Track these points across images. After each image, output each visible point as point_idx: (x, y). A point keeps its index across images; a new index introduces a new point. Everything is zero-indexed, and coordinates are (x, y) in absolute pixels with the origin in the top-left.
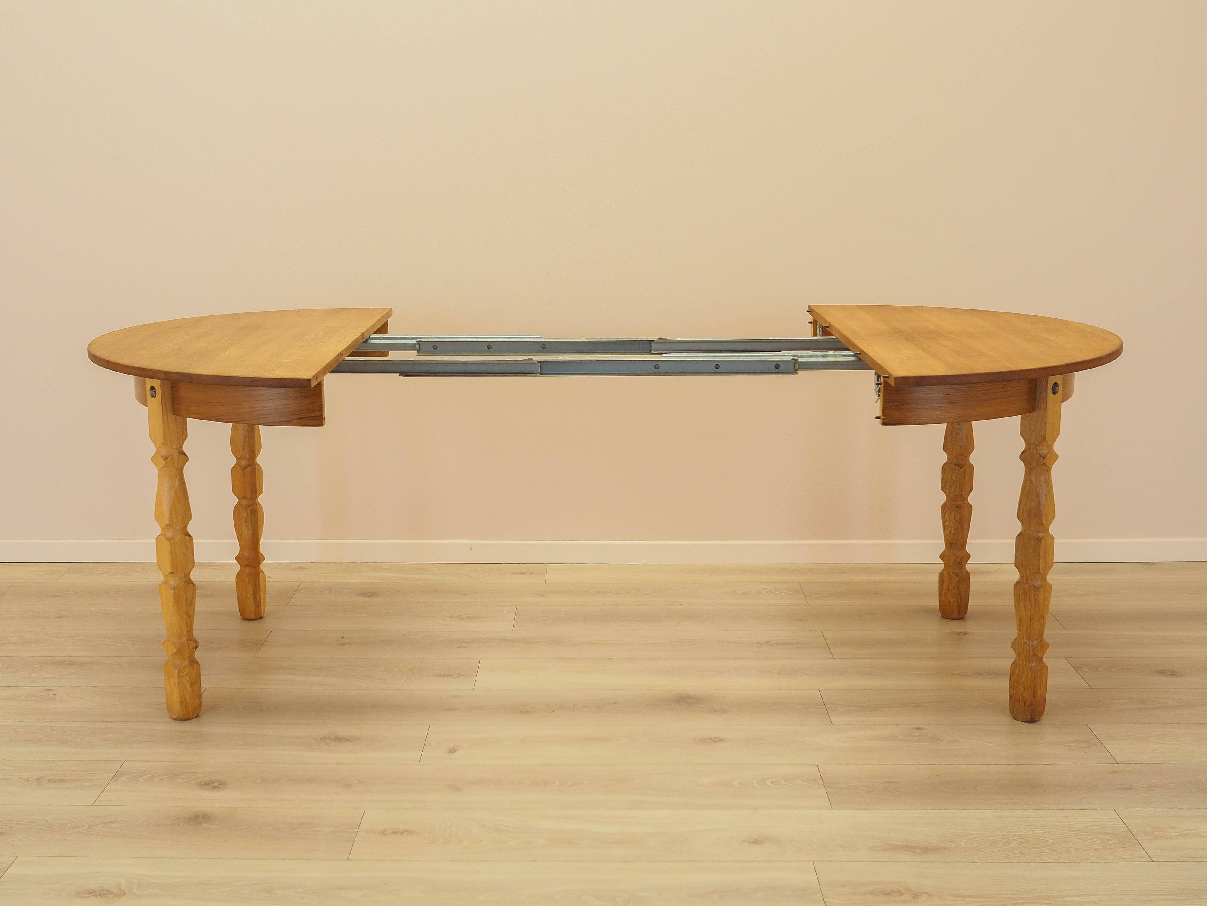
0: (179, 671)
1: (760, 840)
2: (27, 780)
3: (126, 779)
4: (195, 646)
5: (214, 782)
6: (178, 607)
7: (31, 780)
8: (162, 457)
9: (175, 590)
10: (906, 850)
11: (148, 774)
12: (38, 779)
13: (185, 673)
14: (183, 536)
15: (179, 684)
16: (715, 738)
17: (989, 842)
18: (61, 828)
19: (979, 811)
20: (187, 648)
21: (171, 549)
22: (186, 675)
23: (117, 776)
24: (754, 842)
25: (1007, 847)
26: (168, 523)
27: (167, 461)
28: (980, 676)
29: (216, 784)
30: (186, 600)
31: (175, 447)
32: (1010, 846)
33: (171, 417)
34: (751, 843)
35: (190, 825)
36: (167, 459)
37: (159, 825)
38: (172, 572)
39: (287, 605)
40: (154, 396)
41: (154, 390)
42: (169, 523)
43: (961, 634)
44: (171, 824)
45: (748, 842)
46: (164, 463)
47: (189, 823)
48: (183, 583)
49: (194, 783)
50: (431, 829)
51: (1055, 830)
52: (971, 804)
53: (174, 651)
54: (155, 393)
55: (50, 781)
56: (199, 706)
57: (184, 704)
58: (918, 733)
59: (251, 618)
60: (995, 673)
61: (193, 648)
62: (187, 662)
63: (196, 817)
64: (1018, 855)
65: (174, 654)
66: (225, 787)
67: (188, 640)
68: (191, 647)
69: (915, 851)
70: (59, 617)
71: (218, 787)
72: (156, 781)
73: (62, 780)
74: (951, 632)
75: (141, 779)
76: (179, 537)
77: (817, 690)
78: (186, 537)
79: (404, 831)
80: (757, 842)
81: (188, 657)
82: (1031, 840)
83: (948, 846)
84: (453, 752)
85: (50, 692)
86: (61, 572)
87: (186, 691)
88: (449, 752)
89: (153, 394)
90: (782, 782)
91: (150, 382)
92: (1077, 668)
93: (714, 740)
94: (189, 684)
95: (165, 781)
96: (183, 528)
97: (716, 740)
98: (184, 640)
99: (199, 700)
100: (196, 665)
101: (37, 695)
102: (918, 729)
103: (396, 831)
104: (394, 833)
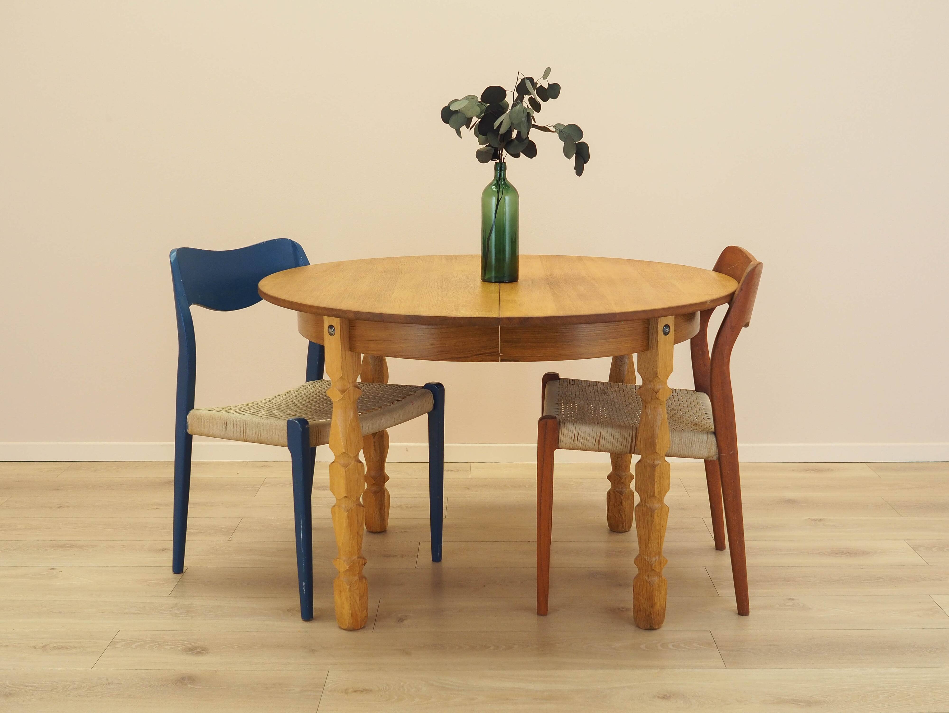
0: (350, 586)
1: (668, 696)
2: (34, 647)
3: (121, 646)
4: (364, 563)
5: (197, 648)
6: (351, 527)
7: (38, 647)
8: (339, 390)
9: (348, 513)
10: (792, 703)
11: (139, 642)
12: (43, 646)
13: (355, 588)
14: (356, 463)
15: (350, 598)
16: (623, 608)
17: (861, 696)
18: (65, 689)
19: (849, 669)
20: (357, 565)
21: (346, 476)
22: (356, 589)
23: (113, 643)
24: (663, 697)
25: (876, 700)
26: (343, 451)
27: (345, 394)
28: (837, 555)
29: (199, 650)
30: (358, 521)
31: (351, 381)
32: (879, 699)
33: (348, 353)
34: (661, 698)
35: (177, 685)
36: (345, 392)
37: (150, 686)
38: (347, 496)
39: (255, 497)
40: (332, 334)
41: (333, 329)
42: (345, 451)
43: (817, 520)
44: (161, 685)
45: (658, 697)
46: (342, 396)
47: (176, 683)
48: (355, 506)
49: (180, 649)
50: (386, 689)
51: (915, 685)
52: (842, 664)
53: (346, 568)
54: (334, 331)
55: (54, 648)
56: (366, 617)
57: (354, 616)
58: (791, 603)
59: (377, 531)
60: (849, 553)
61: (362, 565)
62: (356, 578)
63: (182, 679)
64: (887, 707)
65: (347, 571)
66: (207, 653)
67: (358, 558)
68: (361, 564)
69: (800, 704)
70: (60, 507)
71: (200, 652)
72: (146, 647)
73: (65, 648)
74: (809, 519)
75: (133, 646)
76: (353, 463)
77: (704, 567)
78: (359, 463)
79: (364, 690)
80: (666, 697)
81: (359, 573)
82: (895, 694)
83: (827, 700)
84: (401, 621)
85: (54, 571)
86: (61, 469)
87: (356, 604)
88: (398, 621)
89: (332, 333)
90: (682, 645)
91: (327, 321)
92: (915, 548)
93: (621, 609)
94: (359, 598)
95: (154, 647)
96: (356, 456)
97: (623, 610)
98: (355, 557)
99: (366, 612)
100: (364, 580)
101: (42, 573)
102: (790, 599)
103: (356, 690)
104: (355, 691)
